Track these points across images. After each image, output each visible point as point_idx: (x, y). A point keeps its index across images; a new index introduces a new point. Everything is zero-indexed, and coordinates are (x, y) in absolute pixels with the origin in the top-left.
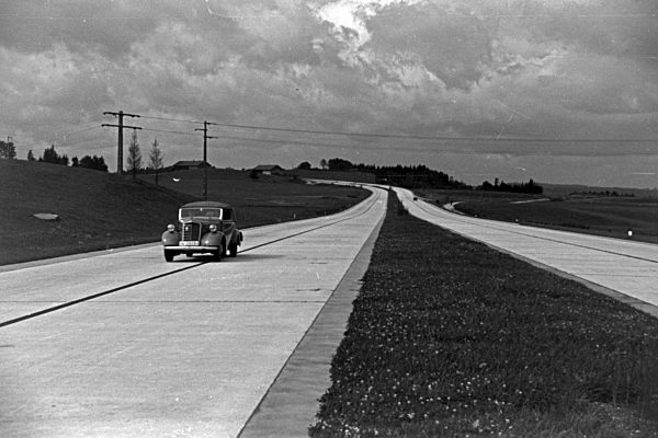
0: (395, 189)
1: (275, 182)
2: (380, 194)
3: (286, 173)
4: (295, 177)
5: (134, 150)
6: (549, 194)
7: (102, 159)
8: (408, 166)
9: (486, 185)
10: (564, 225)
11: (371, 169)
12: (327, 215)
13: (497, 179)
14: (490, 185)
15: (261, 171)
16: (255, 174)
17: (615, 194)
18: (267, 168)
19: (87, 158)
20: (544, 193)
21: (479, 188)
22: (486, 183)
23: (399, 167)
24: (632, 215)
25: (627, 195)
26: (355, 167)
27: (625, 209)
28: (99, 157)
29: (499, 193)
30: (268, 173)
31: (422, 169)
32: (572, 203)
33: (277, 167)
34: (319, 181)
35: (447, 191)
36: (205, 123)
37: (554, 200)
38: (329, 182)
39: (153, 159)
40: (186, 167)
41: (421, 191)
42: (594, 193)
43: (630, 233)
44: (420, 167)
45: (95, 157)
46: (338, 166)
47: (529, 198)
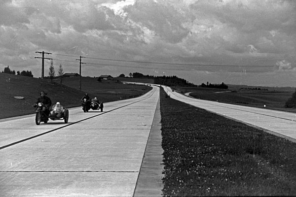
0: (163, 86)
1: (109, 83)
2: (156, 88)
3: (114, 79)
4: (118, 81)
5: (52, 69)
6: (231, 89)
7: (31, 72)
8: (168, 76)
9: (203, 85)
10: (237, 102)
11: (152, 77)
12: (134, 97)
13: (208, 82)
14: (205, 85)
15: (103, 78)
16: (100, 79)
17: (259, 89)
18: (105, 77)
19: (24, 72)
20: (229, 88)
21: (200, 86)
22: (203, 84)
23: (164, 77)
24: (266, 99)
25: (265, 90)
26: (145, 76)
27: (263, 96)
28: (29, 71)
29: (209, 88)
30: (106, 79)
31: (175, 77)
32: (241, 93)
33: (110, 76)
34: (129, 83)
35: (186, 87)
36: (81, 57)
37: (233, 92)
38: (133, 83)
39: (59, 73)
40: (69, 76)
41: (174, 87)
42: (251, 89)
43: (265, 106)
44: (174, 76)
45: (27, 71)
46: (137, 76)
47: (222, 91)
